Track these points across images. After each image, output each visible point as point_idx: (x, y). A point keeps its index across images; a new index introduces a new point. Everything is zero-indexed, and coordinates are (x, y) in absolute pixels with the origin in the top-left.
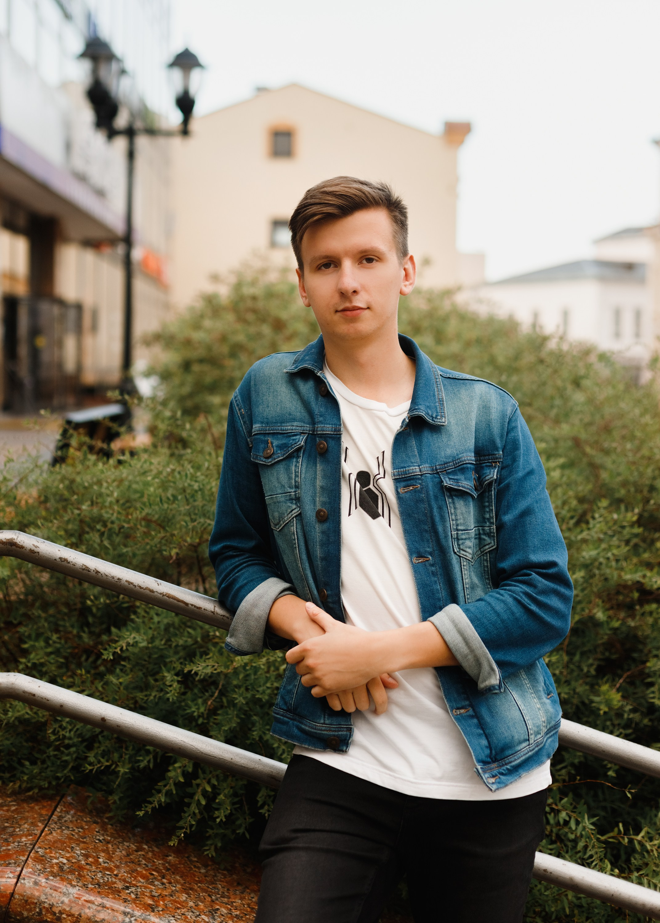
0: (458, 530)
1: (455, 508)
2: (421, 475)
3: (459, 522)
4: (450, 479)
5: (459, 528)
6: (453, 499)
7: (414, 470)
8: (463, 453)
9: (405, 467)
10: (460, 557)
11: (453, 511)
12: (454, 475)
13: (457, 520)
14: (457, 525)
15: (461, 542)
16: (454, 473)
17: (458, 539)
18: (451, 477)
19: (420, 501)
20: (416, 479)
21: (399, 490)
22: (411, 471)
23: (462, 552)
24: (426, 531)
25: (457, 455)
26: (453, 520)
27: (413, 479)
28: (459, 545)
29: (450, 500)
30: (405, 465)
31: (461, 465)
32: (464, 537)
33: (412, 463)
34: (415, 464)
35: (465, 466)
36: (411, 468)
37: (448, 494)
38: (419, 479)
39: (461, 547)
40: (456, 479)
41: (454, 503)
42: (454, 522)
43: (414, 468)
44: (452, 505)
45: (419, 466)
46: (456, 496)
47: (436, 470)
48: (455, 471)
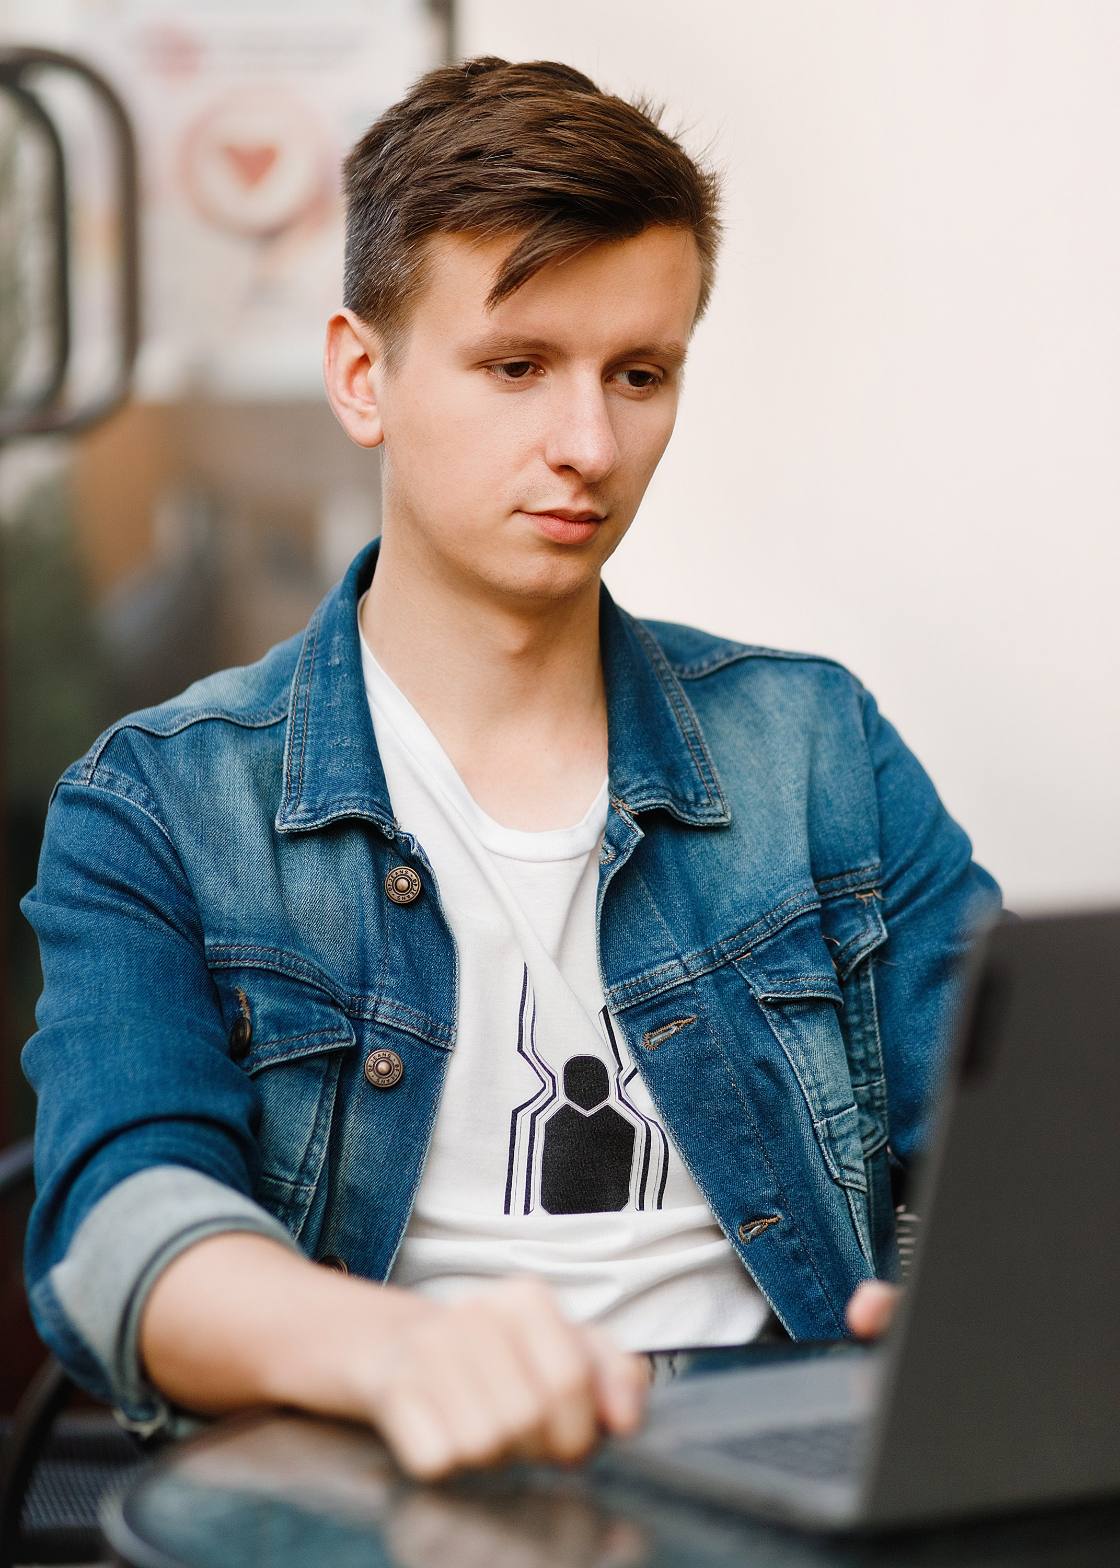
0: (826, 1113)
1: (806, 1052)
2: (692, 982)
3: (825, 1090)
4: (770, 974)
5: (830, 1105)
6: (793, 1027)
7: (669, 973)
8: (784, 886)
9: (640, 970)
10: (844, 1188)
11: (802, 1061)
12: (779, 960)
13: (819, 1085)
14: (823, 1100)
15: (840, 1145)
16: (775, 952)
17: (831, 1140)
18: (769, 968)
19: (708, 1059)
20: (681, 997)
21: (641, 1044)
22: (661, 979)
23: (849, 1175)
24: (748, 1141)
25: (770, 896)
26: (809, 1088)
27: (672, 1000)
28: (837, 1156)
29: (787, 1033)
30: (640, 964)
31: (790, 922)
32: (844, 1129)
33: (657, 951)
34: (666, 954)
35: (802, 923)
36: (658, 968)
37: (775, 1016)
38: (689, 995)
39: (845, 1160)
40: (788, 970)
41: (799, 1037)
42: (815, 1093)
43: (666, 966)
44: (795, 1046)
45: (678, 957)
46: (798, 1015)
47: (723, 956)
48: (775, 944)
